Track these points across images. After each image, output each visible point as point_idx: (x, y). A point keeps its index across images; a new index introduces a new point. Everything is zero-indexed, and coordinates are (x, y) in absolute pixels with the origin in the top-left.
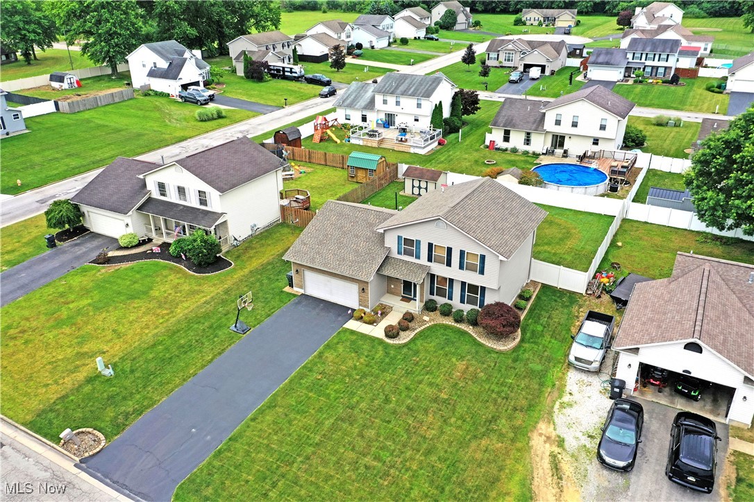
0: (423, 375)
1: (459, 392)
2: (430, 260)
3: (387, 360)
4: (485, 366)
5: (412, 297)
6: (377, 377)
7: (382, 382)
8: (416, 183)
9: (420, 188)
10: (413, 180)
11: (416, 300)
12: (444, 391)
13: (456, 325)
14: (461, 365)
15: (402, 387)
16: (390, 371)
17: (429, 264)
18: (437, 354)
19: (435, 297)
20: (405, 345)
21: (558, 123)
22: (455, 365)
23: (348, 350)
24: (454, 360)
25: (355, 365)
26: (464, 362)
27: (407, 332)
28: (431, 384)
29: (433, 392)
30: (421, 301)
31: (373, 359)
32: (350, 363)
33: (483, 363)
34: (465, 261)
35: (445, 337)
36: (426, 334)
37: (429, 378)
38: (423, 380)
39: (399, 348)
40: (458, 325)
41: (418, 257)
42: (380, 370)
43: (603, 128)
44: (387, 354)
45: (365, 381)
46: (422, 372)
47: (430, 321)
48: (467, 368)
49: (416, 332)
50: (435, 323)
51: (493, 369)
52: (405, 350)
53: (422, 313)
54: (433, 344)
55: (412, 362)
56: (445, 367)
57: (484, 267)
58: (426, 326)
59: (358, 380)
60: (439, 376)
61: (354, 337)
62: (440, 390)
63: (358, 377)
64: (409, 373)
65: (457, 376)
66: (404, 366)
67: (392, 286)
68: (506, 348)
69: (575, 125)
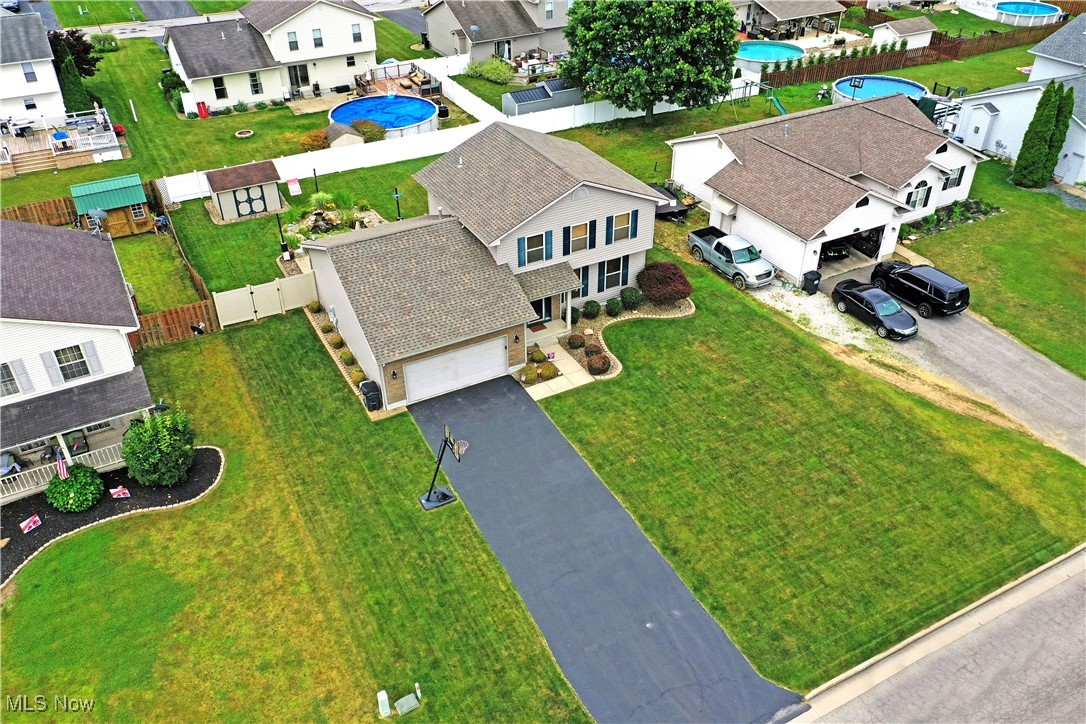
1: (745, 369)
2: (566, 251)
3: (645, 393)
8: (242, 196)
9: (250, 201)
10: (234, 192)
13: (618, 320)
16: (670, 400)
17: (565, 259)
18: (667, 354)
20: (627, 369)
21: (294, 46)
24: (687, 348)
25: (635, 421)
26: (697, 344)
31: (634, 403)
32: (627, 424)
34: (614, 229)
36: (618, 346)
37: (707, 379)
39: (627, 375)
40: (622, 318)
41: (550, 257)
43: (357, 38)
44: (632, 389)
47: (595, 332)
48: (709, 347)
50: (601, 331)
52: (637, 373)
55: (666, 377)
57: (636, 227)
58: (601, 339)
64: (687, 388)
65: (718, 359)
66: (669, 386)
69: (319, 43)
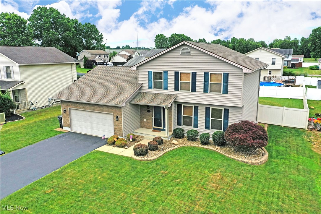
0: (172, 186)
1: (218, 204)
2: (176, 89)
3: (133, 174)
4: (241, 177)
5: (162, 128)
6: (118, 189)
7: (122, 194)
11: (165, 130)
12: (198, 203)
13: (203, 146)
14: (215, 177)
15: (146, 200)
16: (134, 183)
17: (176, 93)
18: (187, 167)
19: (182, 127)
20: (154, 161)
22: (208, 176)
23: (93, 166)
24: (206, 172)
25: (96, 179)
26: (218, 174)
27: (157, 151)
28: (182, 195)
29: (184, 204)
30: (170, 130)
31: (118, 173)
32: (91, 177)
33: (239, 175)
34: (209, 82)
35: (194, 155)
36: (175, 153)
37: (179, 189)
38: (172, 191)
39: (147, 163)
40: (205, 147)
41: (166, 88)
42: (123, 183)
43: (273, 63)
44: (134, 169)
45: (101, 194)
46: (171, 184)
47: (178, 144)
48: (222, 179)
49: (165, 151)
50: (183, 145)
51: (251, 180)
52: (154, 165)
53: (171, 139)
54: (182, 160)
55: (160, 174)
56: (197, 178)
57: (227, 86)
58: (174, 147)
59: (95, 193)
60: (190, 187)
61: (103, 157)
62: (194, 203)
63: (95, 190)
64: (155, 185)
65: (212, 187)
66: (150, 178)
67: (145, 120)
68: (258, 161)
